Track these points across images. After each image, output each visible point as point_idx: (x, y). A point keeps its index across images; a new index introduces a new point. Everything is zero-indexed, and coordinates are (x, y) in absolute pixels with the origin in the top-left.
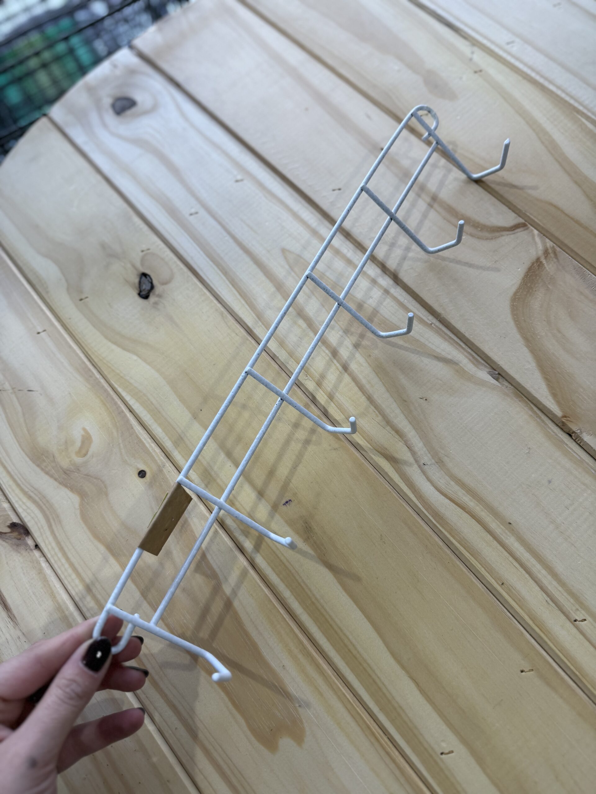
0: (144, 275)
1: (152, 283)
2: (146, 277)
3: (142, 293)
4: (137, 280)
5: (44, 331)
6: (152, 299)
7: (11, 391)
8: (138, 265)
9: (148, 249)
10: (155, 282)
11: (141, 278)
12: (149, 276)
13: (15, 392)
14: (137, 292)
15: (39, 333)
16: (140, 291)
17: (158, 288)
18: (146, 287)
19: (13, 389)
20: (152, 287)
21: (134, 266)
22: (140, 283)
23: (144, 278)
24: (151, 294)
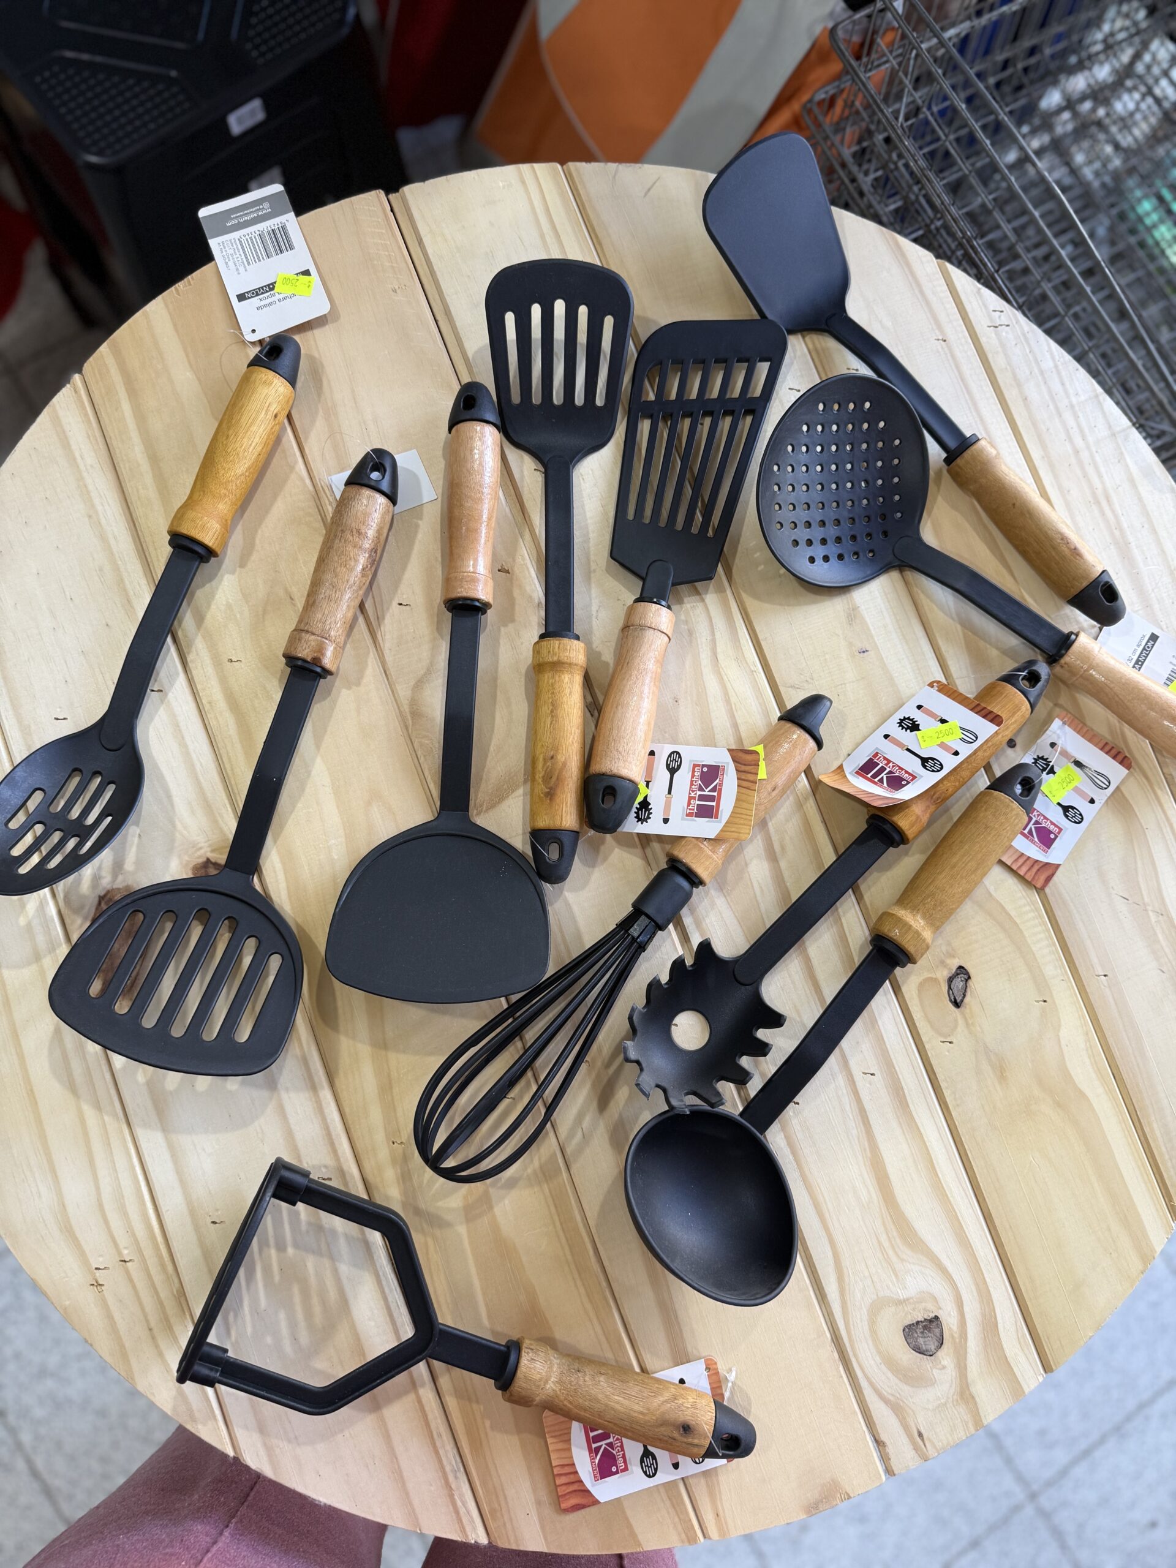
0: (957, 1004)
1: (950, 988)
2: (955, 999)
3: (966, 977)
4: (967, 999)
5: (1099, 976)
6: (954, 964)
7: (1149, 908)
8: (961, 1022)
9: (943, 1042)
10: (945, 988)
11: (962, 1001)
12: (951, 1001)
13: (1144, 904)
14: (970, 982)
15: (1105, 976)
16: (967, 980)
17: (943, 974)
18: (958, 983)
19: (1146, 910)
20: (950, 980)
21: (967, 1024)
22: (964, 996)
23: (958, 1001)
24: (954, 970)
